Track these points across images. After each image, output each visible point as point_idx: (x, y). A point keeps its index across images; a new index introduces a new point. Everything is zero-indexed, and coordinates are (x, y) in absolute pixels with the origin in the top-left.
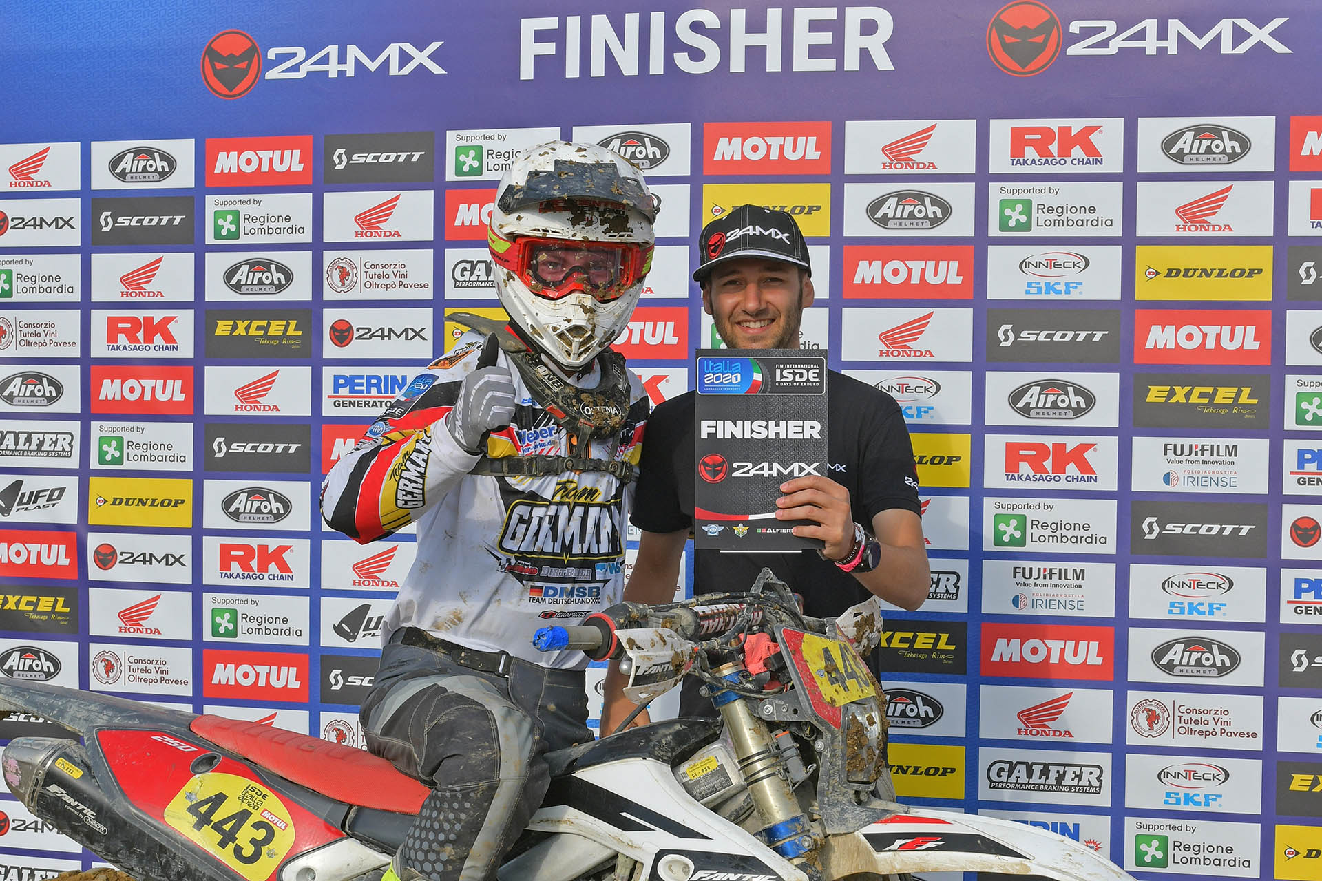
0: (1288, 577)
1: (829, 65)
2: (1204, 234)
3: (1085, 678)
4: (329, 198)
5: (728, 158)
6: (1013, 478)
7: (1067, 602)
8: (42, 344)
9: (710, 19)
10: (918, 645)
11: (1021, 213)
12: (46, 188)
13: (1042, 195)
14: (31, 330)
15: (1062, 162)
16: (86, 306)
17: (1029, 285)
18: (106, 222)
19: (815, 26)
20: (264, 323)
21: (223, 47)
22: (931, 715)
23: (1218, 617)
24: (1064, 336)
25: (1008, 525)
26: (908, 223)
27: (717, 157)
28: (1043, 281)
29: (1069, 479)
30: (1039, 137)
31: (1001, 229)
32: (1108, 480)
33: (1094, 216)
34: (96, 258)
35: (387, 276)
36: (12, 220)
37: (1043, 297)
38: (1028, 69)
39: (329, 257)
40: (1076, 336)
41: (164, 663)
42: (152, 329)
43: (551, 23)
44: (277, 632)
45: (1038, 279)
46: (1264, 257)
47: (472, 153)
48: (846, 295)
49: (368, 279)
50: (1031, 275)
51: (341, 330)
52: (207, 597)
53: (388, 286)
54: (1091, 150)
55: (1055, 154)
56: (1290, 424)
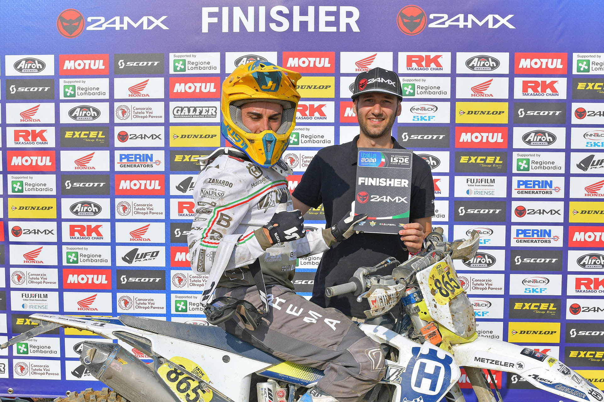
0: (514, 229)
1: (334, 29)
2: (482, 97)
4: (116, 80)
5: (293, 66)
9: (285, 10)
11: (411, 89)
13: (419, 82)
15: (427, 69)
16: (4, 125)
17: (414, 117)
18: (13, 90)
19: (328, 14)
20: (88, 132)
23: (487, 244)
24: (428, 137)
27: (289, 65)
28: (419, 115)
30: (418, 59)
32: (445, 193)
33: (439, 90)
34: (8, 105)
35: (143, 113)
37: (420, 122)
38: (413, 32)
39: (117, 105)
40: (433, 137)
41: (45, 275)
42: (35, 135)
43: (215, 10)
44: (96, 261)
45: (417, 115)
46: (505, 106)
47: (181, 62)
48: (341, 121)
49: (135, 114)
50: (415, 113)
51: (123, 135)
52: (64, 247)
53: (144, 117)
54: (438, 65)
55: (424, 66)
56: (515, 171)
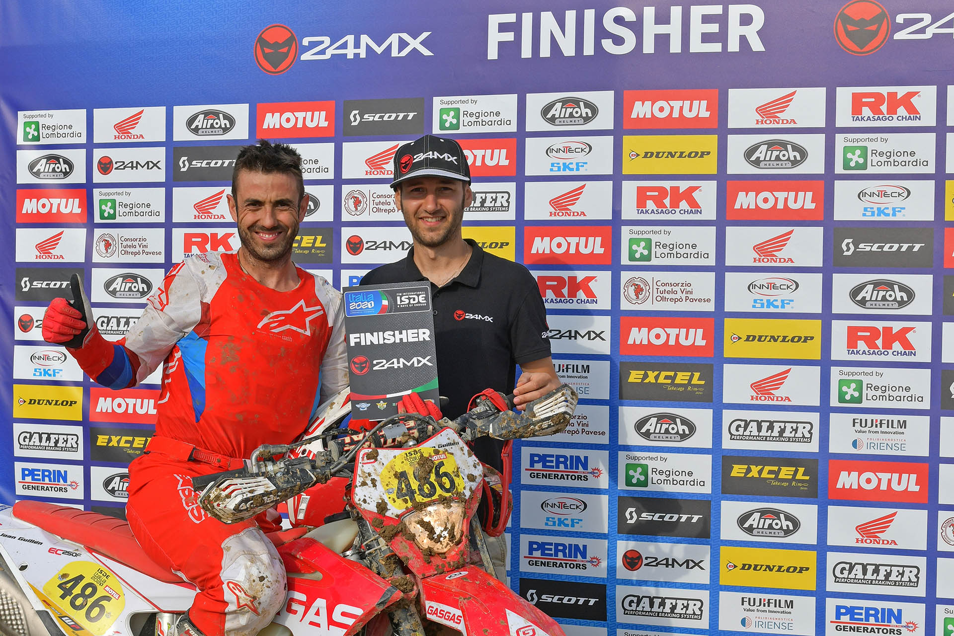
1: (716, 47)
3: (905, 501)
4: (346, 145)
5: (641, 116)
6: (853, 352)
7: (893, 445)
8: (137, 253)
9: (628, 14)
10: (781, 476)
11: (859, 157)
12: (141, 140)
13: (875, 143)
14: (129, 243)
15: (890, 118)
16: (169, 225)
17: (865, 209)
18: (184, 164)
19: (706, 19)
20: (299, 238)
21: (269, 37)
22: (791, 528)
24: (891, 247)
25: (849, 388)
26: (775, 164)
27: (634, 116)
28: (876, 206)
29: (895, 353)
30: (873, 100)
31: (845, 168)
32: (924, 354)
33: (914, 159)
34: (175, 190)
35: (389, 204)
36: (116, 163)
37: (876, 218)
38: (866, 49)
39: (346, 189)
40: (900, 247)
42: (217, 242)
43: (511, 18)
45: (872, 205)
47: (452, 113)
48: (729, 217)
49: (375, 206)
50: (866, 202)
51: (355, 243)
53: (390, 211)
54: (912, 110)
55: (885, 112)
